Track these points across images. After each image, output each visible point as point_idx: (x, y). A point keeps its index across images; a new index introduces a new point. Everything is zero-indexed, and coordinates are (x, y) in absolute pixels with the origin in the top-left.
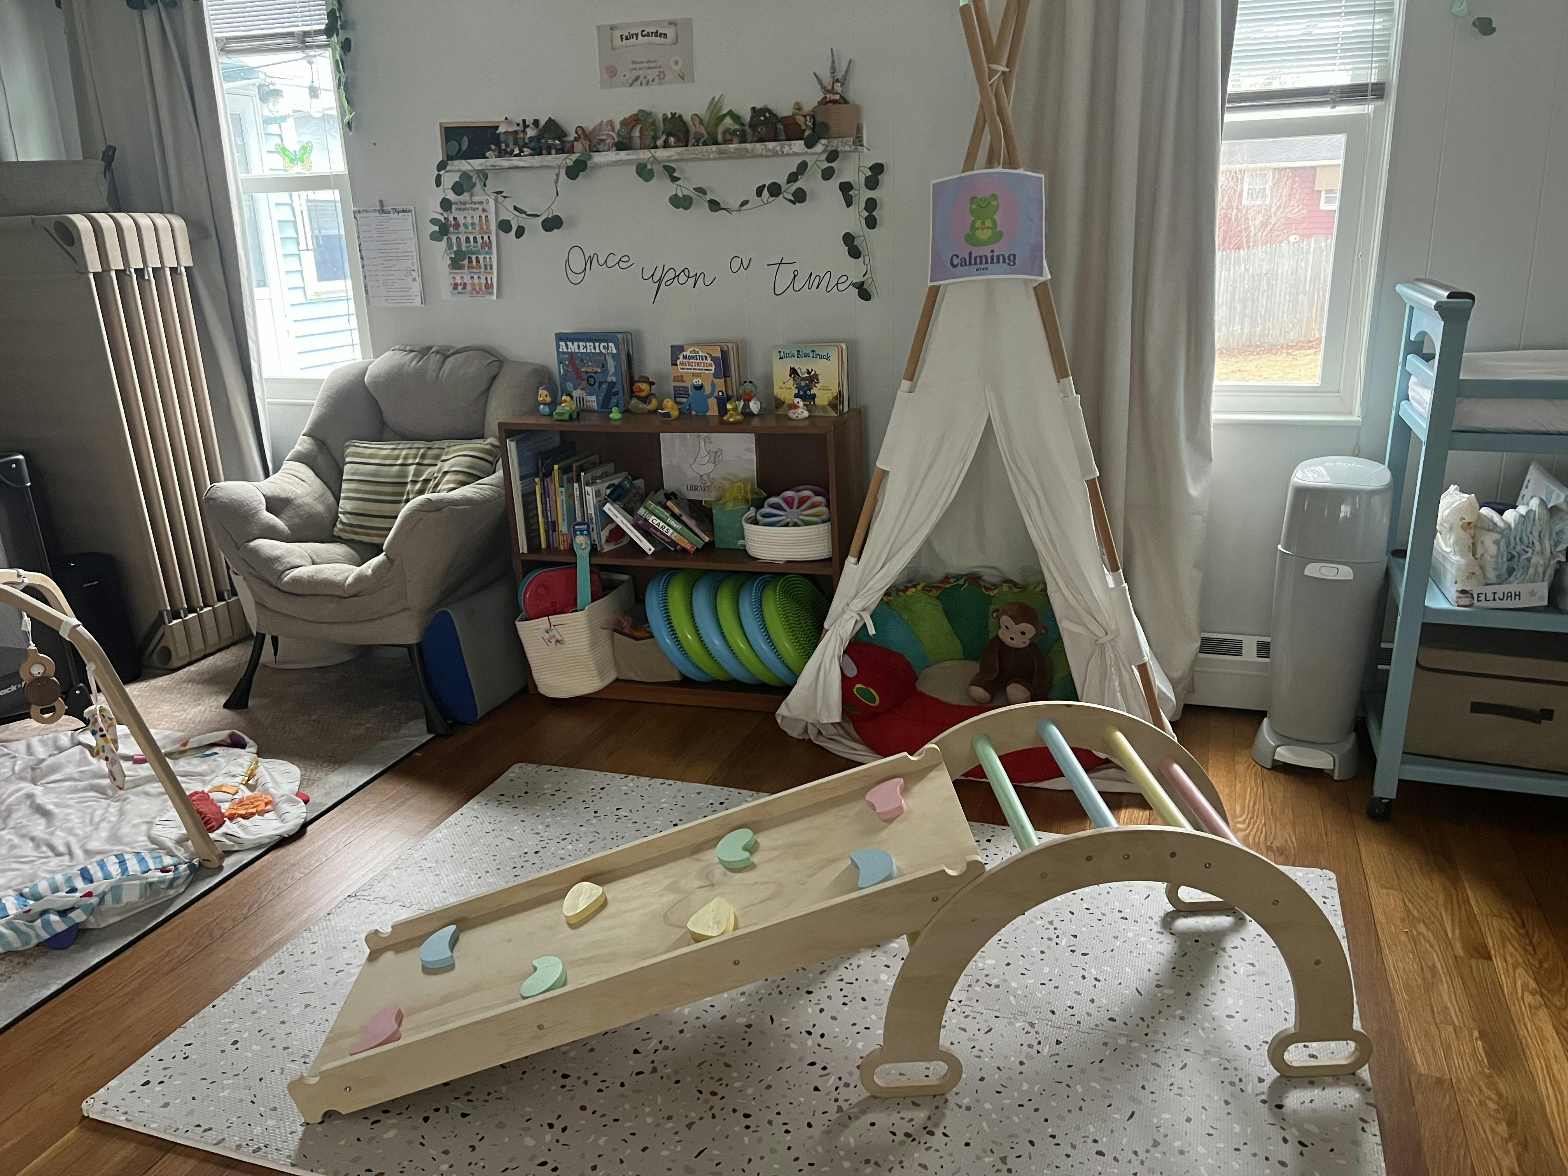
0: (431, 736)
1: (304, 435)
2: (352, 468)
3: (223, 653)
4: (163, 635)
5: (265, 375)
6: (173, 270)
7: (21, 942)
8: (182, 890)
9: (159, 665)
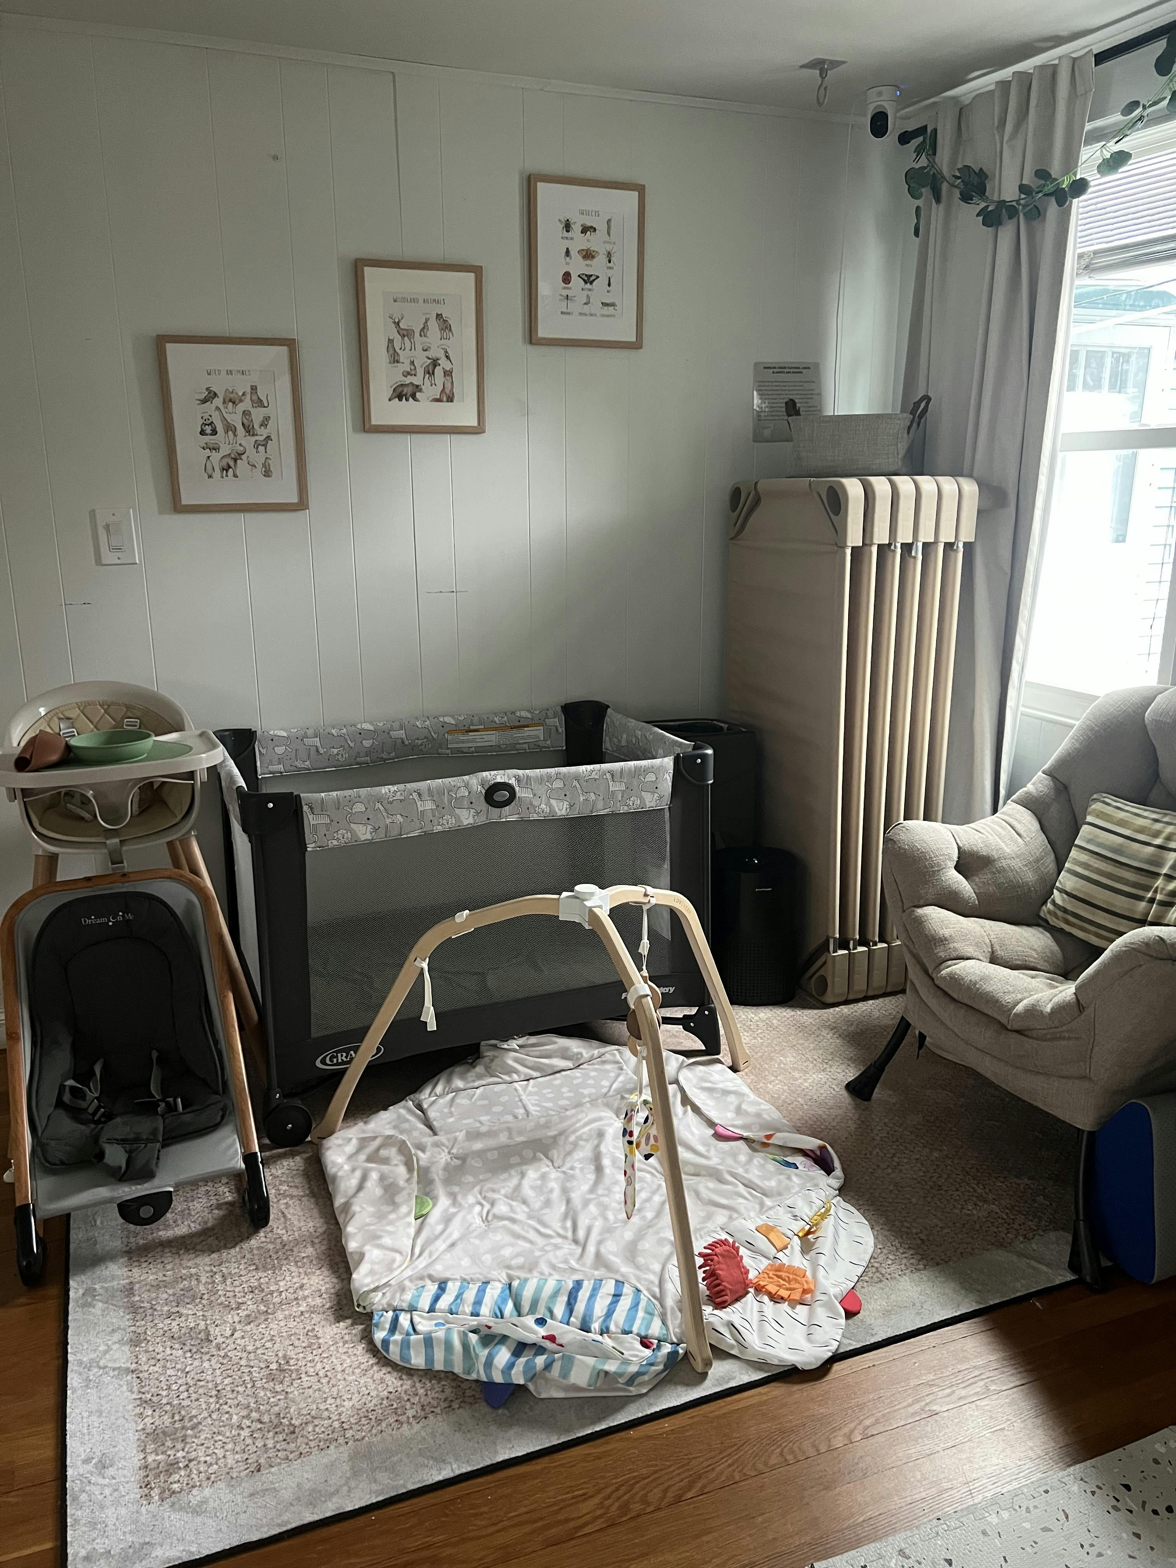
0: (1070, 1277)
1: (1044, 772)
2: (1090, 833)
3: (887, 1000)
4: (825, 963)
5: (1028, 676)
6: (949, 546)
7: (464, 1369)
8: (645, 1391)
9: (814, 993)
